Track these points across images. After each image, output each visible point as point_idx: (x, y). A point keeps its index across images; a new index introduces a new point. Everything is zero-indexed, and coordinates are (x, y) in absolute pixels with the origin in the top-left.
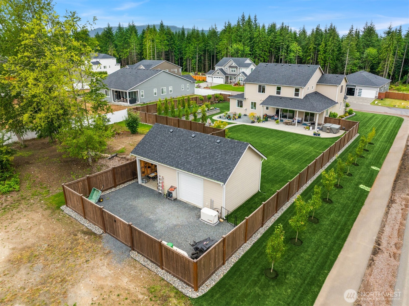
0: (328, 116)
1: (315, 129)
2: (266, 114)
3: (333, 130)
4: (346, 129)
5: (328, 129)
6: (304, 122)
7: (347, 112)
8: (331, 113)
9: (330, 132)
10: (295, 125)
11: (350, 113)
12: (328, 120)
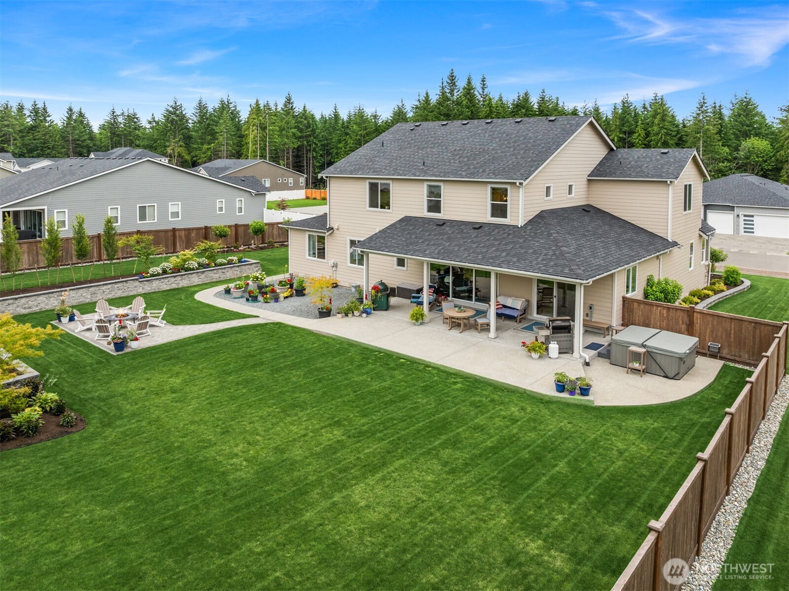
0: (637, 294)
1: (576, 354)
2: (382, 284)
3: (658, 359)
4: (725, 353)
5: (636, 356)
6: (535, 316)
7: (720, 277)
8: (650, 282)
9: (645, 371)
10: (488, 330)
11: (731, 279)
12: (639, 312)
